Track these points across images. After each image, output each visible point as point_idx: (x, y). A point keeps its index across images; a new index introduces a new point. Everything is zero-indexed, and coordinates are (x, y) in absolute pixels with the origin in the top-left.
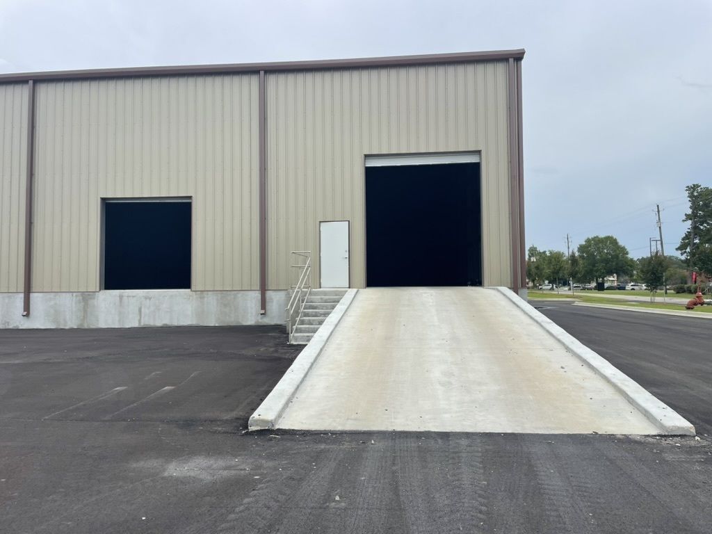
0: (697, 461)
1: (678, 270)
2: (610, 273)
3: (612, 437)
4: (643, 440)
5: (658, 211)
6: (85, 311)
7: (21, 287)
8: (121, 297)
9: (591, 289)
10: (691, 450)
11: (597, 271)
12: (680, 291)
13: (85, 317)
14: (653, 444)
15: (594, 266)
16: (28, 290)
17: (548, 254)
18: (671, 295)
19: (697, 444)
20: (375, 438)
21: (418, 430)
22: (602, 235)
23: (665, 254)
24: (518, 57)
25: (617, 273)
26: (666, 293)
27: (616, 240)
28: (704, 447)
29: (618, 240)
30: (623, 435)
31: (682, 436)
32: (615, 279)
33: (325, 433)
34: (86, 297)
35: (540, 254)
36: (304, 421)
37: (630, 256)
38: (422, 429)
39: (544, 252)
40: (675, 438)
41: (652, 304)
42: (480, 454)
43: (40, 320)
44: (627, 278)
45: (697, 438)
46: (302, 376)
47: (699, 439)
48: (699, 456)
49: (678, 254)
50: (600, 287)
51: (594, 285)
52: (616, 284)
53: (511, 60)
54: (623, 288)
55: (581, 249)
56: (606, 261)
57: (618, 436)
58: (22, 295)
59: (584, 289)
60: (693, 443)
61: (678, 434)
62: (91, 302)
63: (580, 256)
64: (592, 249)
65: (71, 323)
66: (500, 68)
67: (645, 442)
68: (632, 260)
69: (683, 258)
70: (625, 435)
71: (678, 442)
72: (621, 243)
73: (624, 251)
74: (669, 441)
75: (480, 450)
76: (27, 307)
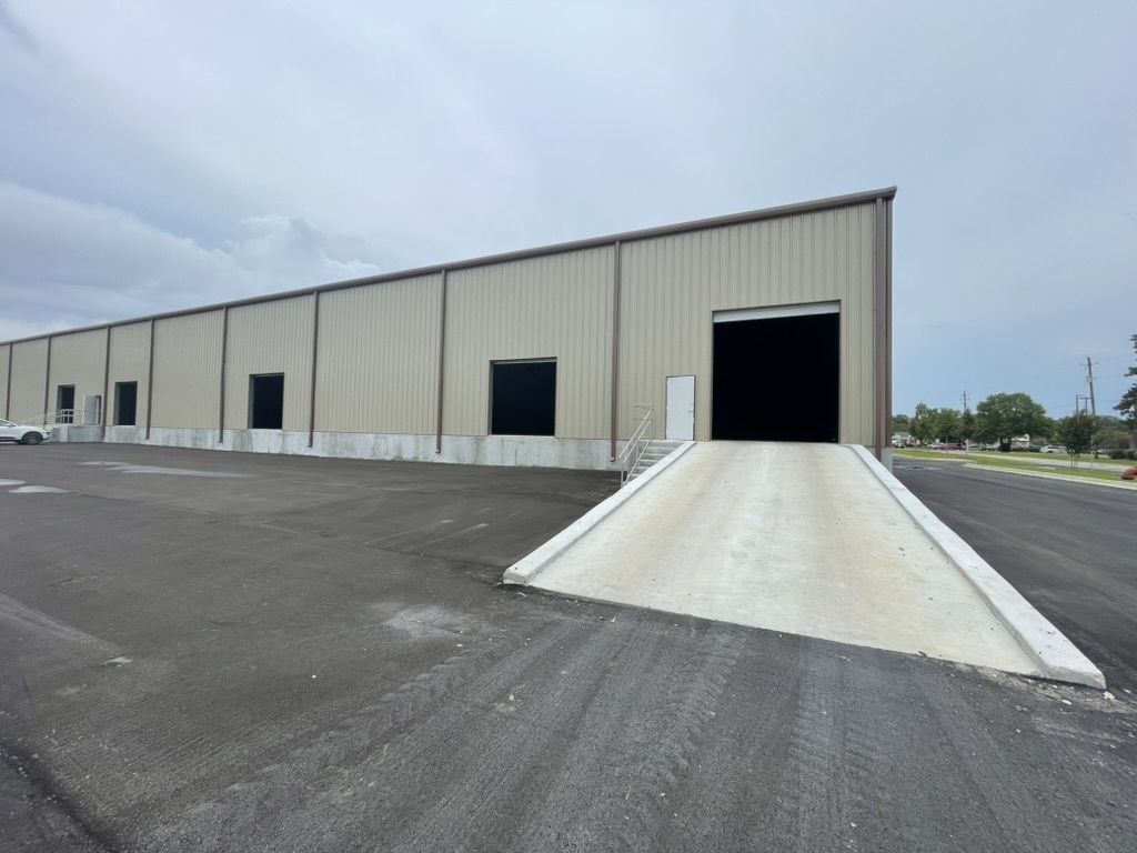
0: (1101, 747)
1: (1116, 433)
2: (1021, 433)
3: (947, 667)
4: (1001, 682)
5: (1090, 365)
6: (478, 451)
7: (436, 433)
8: (503, 441)
9: (994, 450)
10: (1091, 719)
11: (1000, 431)
12: (1117, 456)
13: (477, 457)
14: (1019, 692)
15: (997, 425)
16: (440, 433)
17: (939, 411)
18: (1103, 461)
19: (1107, 708)
20: (620, 614)
21: (678, 612)
22: (1010, 392)
23: (1097, 414)
24: (888, 196)
25: (1029, 433)
26: (1097, 458)
27: (1028, 397)
28: (1121, 716)
29: (1032, 398)
30: (968, 665)
31: (1078, 686)
32: (1028, 440)
33: (571, 598)
34: (478, 440)
35: (930, 412)
36: (560, 581)
37: (1047, 415)
38: (683, 612)
39: (935, 410)
40: (1063, 687)
41: (1074, 470)
42: (733, 662)
43: (446, 458)
44: (1044, 439)
45: (1108, 695)
46: (587, 528)
47: (1112, 697)
48: (1106, 735)
49: (1117, 414)
50: (1005, 448)
51: (997, 445)
52: (1028, 445)
53: (879, 201)
54: (1038, 451)
55: (982, 407)
56: (1015, 420)
57: (959, 666)
58: (436, 437)
59: (984, 449)
60: (1097, 704)
61: (1071, 681)
62: (481, 444)
63: (979, 415)
64: (996, 407)
65: (468, 460)
66: (866, 212)
67: (1004, 686)
68: (1050, 420)
69: (1124, 418)
70: (972, 666)
71: (1068, 697)
72: (1036, 400)
73: (1039, 410)
74: (1051, 691)
75: (737, 655)
76: (439, 447)
